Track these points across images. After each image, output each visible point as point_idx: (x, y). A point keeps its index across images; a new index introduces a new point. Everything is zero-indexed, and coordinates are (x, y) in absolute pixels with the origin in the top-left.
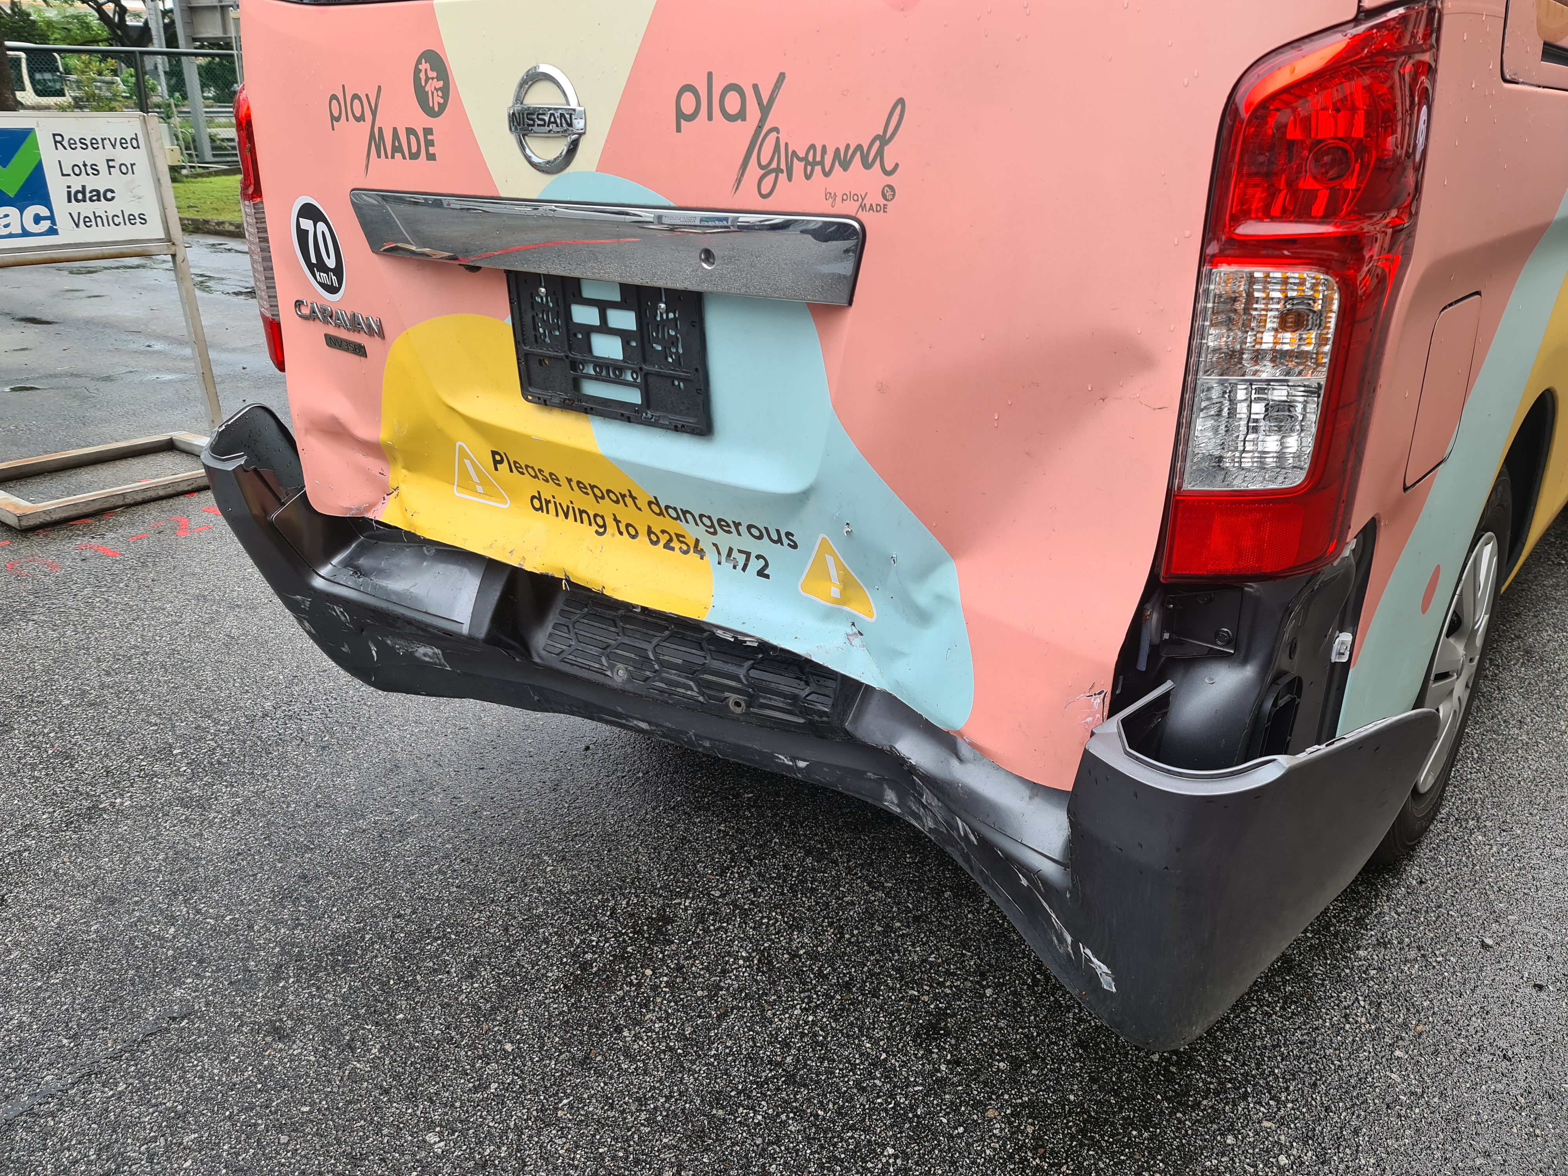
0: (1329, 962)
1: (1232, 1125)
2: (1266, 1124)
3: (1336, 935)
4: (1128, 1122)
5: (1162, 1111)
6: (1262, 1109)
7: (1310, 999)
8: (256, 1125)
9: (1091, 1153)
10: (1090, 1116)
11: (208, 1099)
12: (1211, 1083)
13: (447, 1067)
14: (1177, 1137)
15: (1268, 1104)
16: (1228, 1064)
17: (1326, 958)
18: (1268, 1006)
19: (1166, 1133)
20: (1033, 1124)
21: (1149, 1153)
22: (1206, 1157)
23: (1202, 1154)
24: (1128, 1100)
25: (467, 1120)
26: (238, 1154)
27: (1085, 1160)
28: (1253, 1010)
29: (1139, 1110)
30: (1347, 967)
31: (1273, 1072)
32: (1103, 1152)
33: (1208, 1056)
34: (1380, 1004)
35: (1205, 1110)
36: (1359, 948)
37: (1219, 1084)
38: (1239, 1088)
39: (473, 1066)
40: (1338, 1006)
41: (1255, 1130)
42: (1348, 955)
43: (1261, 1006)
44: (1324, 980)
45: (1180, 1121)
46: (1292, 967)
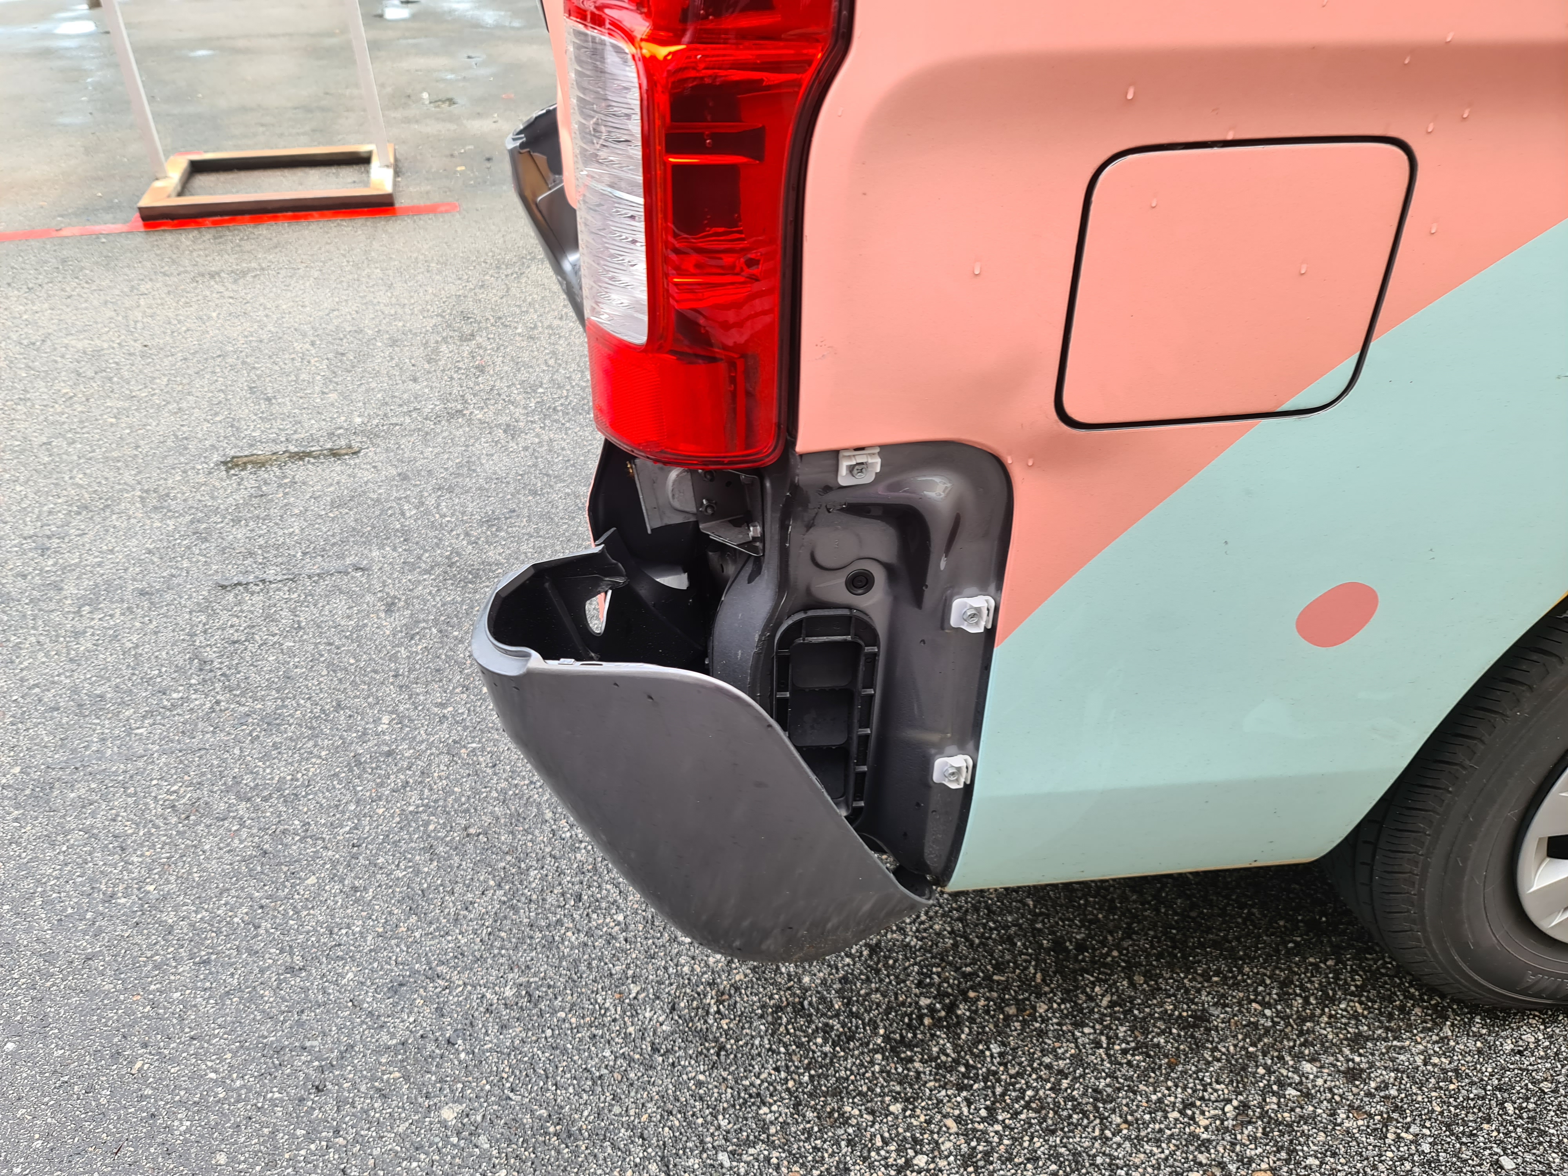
0: (1251, 1049)
1: (915, 1099)
2: (950, 1122)
3: (1301, 1033)
4: (827, 1029)
5: (868, 1044)
6: (965, 1110)
7: (1171, 1067)
8: (322, 656)
9: (762, 1027)
10: (802, 1004)
11: (319, 627)
12: (947, 1055)
13: (441, 681)
14: (851, 1070)
15: (977, 1110)
16: (988, 1053)
17: (1253, 1044)
18: (1109, 1038)
19: (846, 1059)
20: (746, 976)
21: (810, 1063)
22: (853, 1103)
23: (854, 1097)
24: (852, 1014)
25: (413, 721)
26: (296, 667)
27: (750, 1028)
28: (1087, 1030)
29: (850, 1029)
30: (1265, 1066)
31: (1025, 1091)
32: (772, 1035)
33: (978, 1033)
34: (1250, 1122)
35: (909, 1070)
36: (1312, 1060)
37: (954, 1060)
38: (970, 1078)
39: (454, 688)
40: (1195, 1091)
41: (932, 1118)
42: (1288, 1058)
43: (1102, 1033)
44: (1219, 1060)
45: (872, 1062)
46: (1195, 1026)
